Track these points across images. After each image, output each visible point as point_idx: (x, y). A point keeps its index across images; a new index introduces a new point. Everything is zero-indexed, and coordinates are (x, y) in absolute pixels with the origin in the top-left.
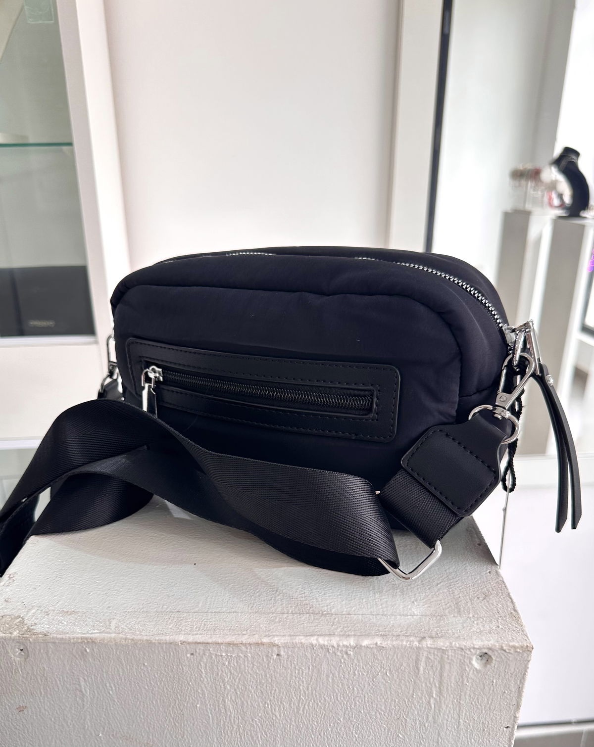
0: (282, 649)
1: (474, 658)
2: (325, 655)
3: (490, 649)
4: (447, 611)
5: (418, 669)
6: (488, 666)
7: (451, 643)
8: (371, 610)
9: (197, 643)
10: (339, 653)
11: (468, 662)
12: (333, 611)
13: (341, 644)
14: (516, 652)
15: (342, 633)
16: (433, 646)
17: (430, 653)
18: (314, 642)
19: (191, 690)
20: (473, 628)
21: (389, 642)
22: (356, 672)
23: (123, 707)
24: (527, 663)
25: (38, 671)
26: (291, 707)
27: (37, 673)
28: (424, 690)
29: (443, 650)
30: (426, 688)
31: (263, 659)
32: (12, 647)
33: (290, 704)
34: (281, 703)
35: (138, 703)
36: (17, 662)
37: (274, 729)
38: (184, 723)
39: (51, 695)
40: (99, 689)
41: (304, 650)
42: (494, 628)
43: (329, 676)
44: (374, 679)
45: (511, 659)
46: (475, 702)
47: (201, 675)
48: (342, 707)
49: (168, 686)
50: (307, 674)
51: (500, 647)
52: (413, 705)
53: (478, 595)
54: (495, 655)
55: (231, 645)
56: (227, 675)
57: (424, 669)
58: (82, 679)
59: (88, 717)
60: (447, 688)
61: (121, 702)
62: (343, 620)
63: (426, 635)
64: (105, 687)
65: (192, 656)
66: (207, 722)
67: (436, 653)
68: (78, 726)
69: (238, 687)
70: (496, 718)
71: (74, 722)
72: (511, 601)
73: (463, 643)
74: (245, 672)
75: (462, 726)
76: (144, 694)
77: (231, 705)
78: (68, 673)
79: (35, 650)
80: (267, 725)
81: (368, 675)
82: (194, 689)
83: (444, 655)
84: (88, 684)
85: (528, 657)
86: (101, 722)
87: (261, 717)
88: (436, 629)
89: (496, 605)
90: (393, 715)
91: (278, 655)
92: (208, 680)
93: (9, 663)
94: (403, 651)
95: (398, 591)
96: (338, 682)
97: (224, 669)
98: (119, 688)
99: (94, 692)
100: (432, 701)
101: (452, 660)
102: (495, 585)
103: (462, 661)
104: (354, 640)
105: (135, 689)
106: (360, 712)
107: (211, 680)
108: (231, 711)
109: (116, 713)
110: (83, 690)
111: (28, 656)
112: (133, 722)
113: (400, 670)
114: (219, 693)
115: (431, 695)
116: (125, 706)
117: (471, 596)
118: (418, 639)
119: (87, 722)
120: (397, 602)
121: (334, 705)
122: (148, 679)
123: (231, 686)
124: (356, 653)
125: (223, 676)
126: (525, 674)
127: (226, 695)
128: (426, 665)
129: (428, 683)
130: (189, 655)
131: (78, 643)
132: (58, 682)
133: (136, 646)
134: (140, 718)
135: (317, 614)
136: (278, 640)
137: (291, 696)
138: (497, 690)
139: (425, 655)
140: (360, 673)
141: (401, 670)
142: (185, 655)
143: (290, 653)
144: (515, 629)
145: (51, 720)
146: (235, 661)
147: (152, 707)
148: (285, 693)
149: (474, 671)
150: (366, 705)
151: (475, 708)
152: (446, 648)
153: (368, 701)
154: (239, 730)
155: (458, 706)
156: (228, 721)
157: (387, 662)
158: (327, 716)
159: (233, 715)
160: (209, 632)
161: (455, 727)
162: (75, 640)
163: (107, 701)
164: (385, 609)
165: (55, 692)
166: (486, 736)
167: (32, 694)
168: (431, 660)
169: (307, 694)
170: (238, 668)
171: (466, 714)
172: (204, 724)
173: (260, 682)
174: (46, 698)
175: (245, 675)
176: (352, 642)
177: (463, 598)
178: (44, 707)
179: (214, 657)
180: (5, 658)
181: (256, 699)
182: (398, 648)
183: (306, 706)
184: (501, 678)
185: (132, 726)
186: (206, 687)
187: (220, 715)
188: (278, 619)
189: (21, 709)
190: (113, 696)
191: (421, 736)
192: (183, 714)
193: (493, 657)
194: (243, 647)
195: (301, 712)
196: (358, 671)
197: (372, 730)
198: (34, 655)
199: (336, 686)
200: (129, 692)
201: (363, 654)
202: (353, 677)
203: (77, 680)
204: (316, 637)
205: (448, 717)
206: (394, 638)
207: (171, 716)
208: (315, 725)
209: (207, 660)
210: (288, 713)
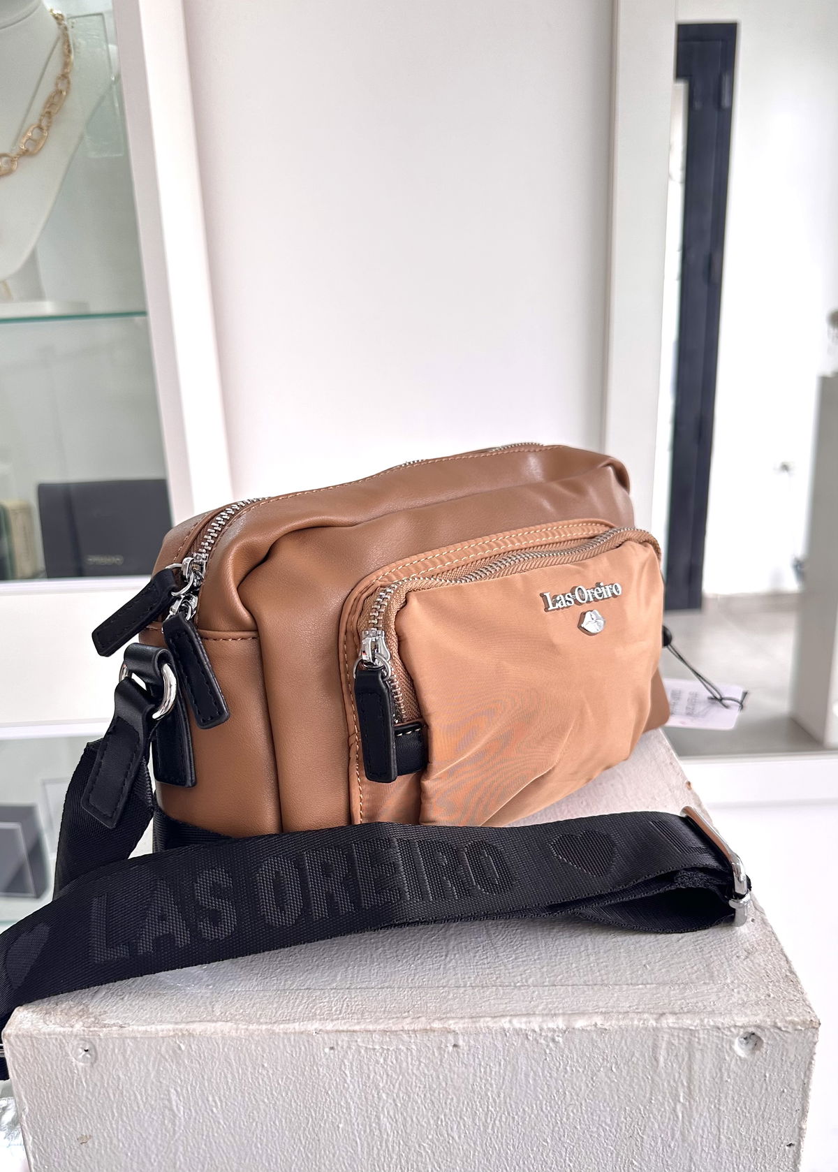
0: (460, 1037)
1: (736, 1041)
2: (523, 1044)
3: (758, 1027)
4: (694, 976)
5: (657, 1060)
6: (757, 1052)
7: (702, 1020)
8: (585, 978)
9: (337, 1031)
10: (542, 1041)
11: (728, 1047)
12: (530, 981)
13: (545, 1027)
14: (796, 1030)
15: (545, 1012)
16: (676, 1026)
17: (673, 1035)
18: (507, 1026)
19: (330, 1101)
20: (733, 999)
21: (614, 1022)
22: (568, 1068)
23: (232, 1131)
24: (813, 1047)
25: (110, 1082)
26: (476, 1124)
27: (108, 1084)
28: (667, 1091)
29: (691, 1030)
30: (670, 1088)
31: (433, 1052)
32: (73, 1046)
33: (474, 1120)
34: (461, 1117)
35: (254, 1124)
36: (80, 1069)
37: (451, 1159)
38: (320, 1153)
39: (127, 1117)
40: (198, 1105)
41: (493, 1038)
42: (763, 997)
43: (529, 1075)
44: (594, 1078)
45: (789, 1041)
46: (741, 1108)
47: (345, 1080)
48: (549, 1122)
49: (298, 1097)
50: (497, 1073)
51: (773, 1024)
52: (651, 1115)
53: (738, 952)
54: (766, 1035)
55: (388, 1033)
56: (382, 1078)
57: (666, 1060)
58: (172, 1091)
59: (181, 1149)
60: (700, 1086)
61: (230, 1124)
62: (546, 994)
63: (665, 1011)
64: (206, 1102)
65: (332, 1051)
66: (354, 1151)
67: (681, 1035)
68: (166, 1163)
69: (398, 1096)
70: (773, 1132)
71: (160, 1157)
72: (785, 959)
73: (719, 1021)
74: (408, 1073)
75: (724, 1146)
76: (262, 1111)
77: (388, 1124)
78: (153, 1083)
79: (106, 1051)
80: (440, 1153)
81: (585, 1072)
82: (334, 1102)
83: (693, 1039)
84: (181, 1099)
85: (813, 1037)
86: (200, 1156)
87: (432, 1141)
88: (679, 1002)
89: (765, 966)
90: (623, 1131)
91: (455, 1046)
92: (354, 1087)
93: (68, 1070)
94: (633, 1033)
95: (622, 950)
96: (542, 1084)
97: (379, 1069)
98: (226, 1103)
99: (190, 1110)
100: (679, 1107)
101: (704, 1044)
102: (761, 938)
103: (720, 1046)
104: (564, 1020)
105: (249, 1103)
106: (576, 1127)
107: (359, 1086)
108: (388, 1134)
109: (222, 1141)
110: (175, 1108)
111: (96, 1059)
112: (246, 1155)
113: (630, 1063)
114: (371, 1106)
115: (676, 1099)
116: (234, 1130)
117: (727, 955)
118: (655, 1016)
119: (179, 1157)
120: (622, 966)
121: (537, 1118)
122: (269, 1088)
123: (388, 1094)
124: (567, 1039)
125: (377, 1079)
126: (811, 1063)
127: (380, 1109)
128: (668, 1055)
129: (672, 1082)
130: (327, 1050)
131: (169, 1037)
132: (139, 1097)
133: (253, 1039)
134: (256, 1146)
135: (507, 986)
136: (454, 1024)
137: (474, 1107)
138: (771, 1089)
139: (665, 1039)
140: (574, 1070)
141: (633, 1063)
142: (321, 1050)
143: (472, 1042)
144: (792, 998)
145: (127, 1155)
146: (394, 1057)
147: (274, 1130)
148: (466, 1103)
149: (737, 1060)
150: (584, 1118)
151: (741, 1116)
152: (696, 1027)
153: (587, 1111)
154: (400, 1161)
155: (716, 1115)
156: (384, 1148)
157: (612, 1052)
158: (528, 1136)
159: (391, 1139)
160: (355, 1015)
161: (714, 1146)
162: (165, 1032)
163: (209, 1124)
164: (605, 977)
165: (133, 1112)
166: (760, 1160)
167: (99, 1117)
168: (675, 1046)
169: (497, 1105)
170: (398, 1067)
171: (728, 1126)
172: (349, 1153)
173: (429, 1088)
174: (120, 1122)
175: (408, 1077)
176: (560, 1023)
177: (715, 958)
178: (118, 1136)
179: (363, 1051)
180: (63, 1063)
181: (425, 1113)
182: (627, 1031)
183: (497, 1122)
184: (776, 1070)
185: (245, 1160)
186: (351, 1098)
187: (373, 1138)
188: (452, 995)
189: (83, 1141)
190: (218, 1115)
191: (665, 1163)
192: (319, 1140)
193: (763, 1039)
194: (405, 1036)
195: (490, 1131)
196: (571, 1066)
197: (593, 1154)
198: (105, 1057)
199: (540, 1090)
200: (241, 1109)
201: (577, 1041)
202: (564, 1076)
203: (166, 1092)
204: (508, 1018)
205: (703, 1131)
206: (620, 1016)
207: (301, 1143)
208: (510, 1150)
209: (353, 1056)
210: (471, 1133)
